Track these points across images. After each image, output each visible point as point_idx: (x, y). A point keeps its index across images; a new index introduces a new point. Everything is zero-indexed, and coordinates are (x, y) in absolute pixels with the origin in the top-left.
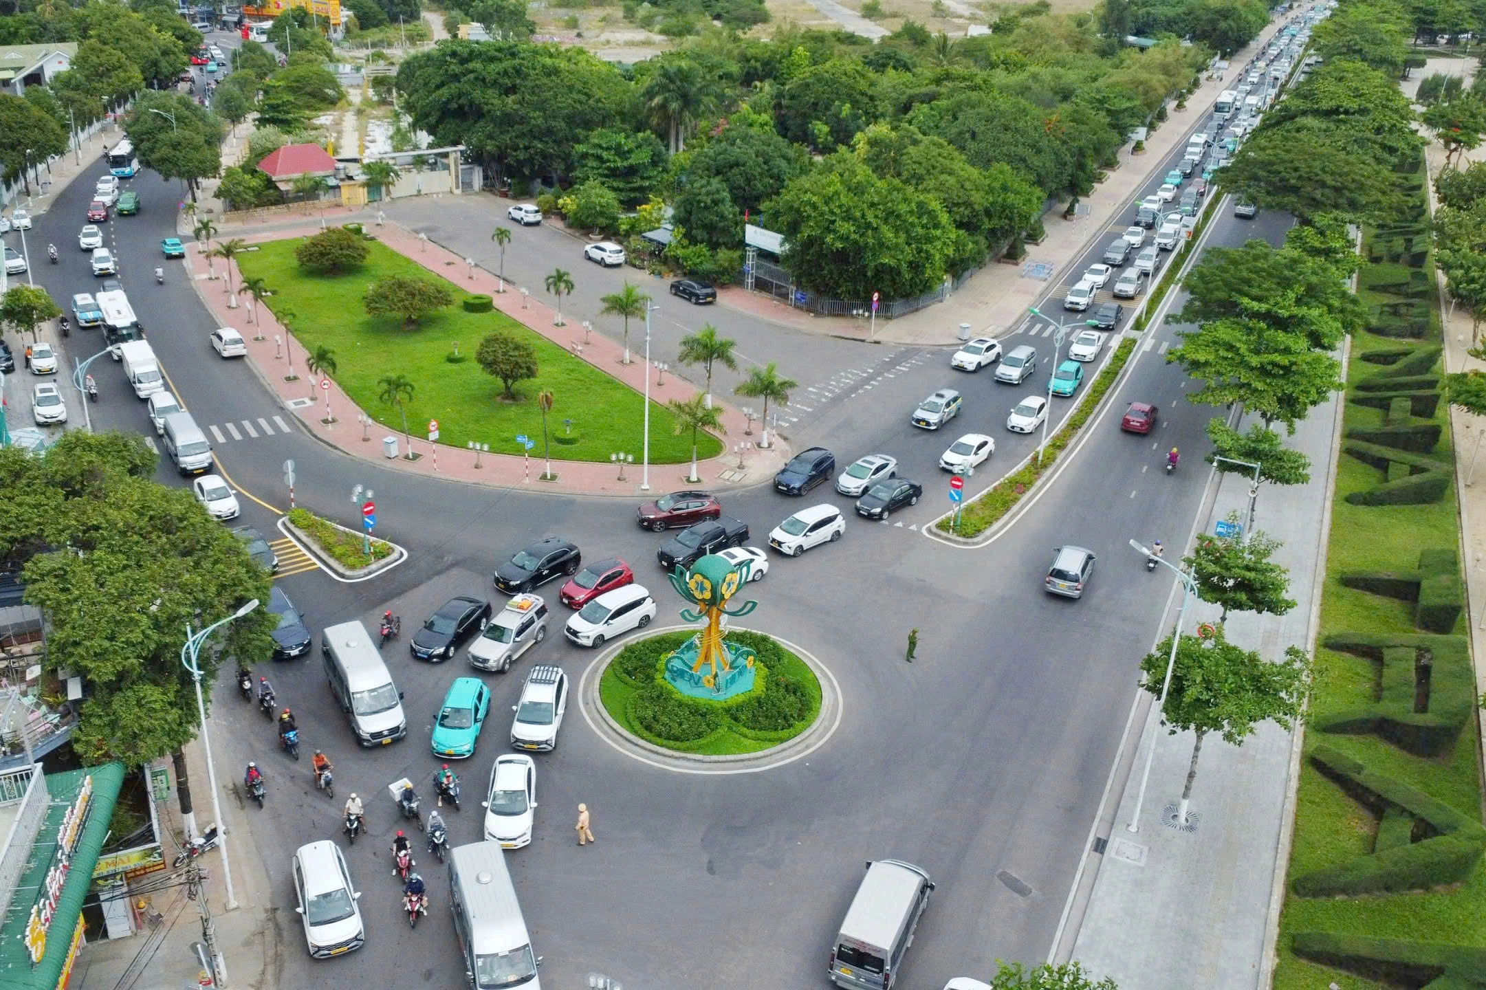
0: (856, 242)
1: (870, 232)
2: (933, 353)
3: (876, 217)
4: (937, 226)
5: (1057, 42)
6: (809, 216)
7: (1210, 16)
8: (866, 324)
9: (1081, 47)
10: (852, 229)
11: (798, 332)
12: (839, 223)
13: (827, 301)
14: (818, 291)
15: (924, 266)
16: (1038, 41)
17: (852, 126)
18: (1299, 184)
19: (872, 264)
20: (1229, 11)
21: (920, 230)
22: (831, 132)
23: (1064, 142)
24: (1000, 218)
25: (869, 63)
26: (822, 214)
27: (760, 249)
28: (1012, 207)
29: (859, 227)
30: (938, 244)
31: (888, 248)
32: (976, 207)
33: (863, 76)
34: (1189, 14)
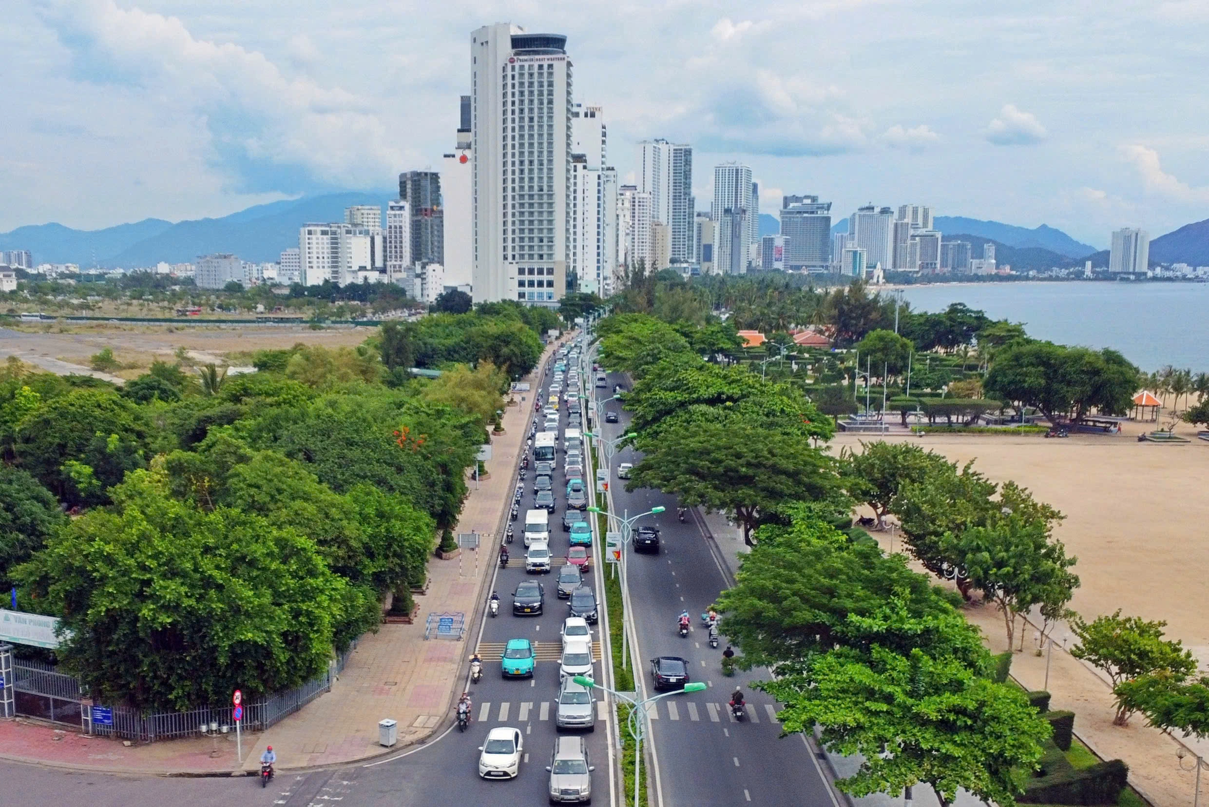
0: (191, 612)
1: (212, 592)
2: (346, 776)
3: (218, 567)
4: (312, 573)
5: (344, 370)
6: (103, 578)
7: (490, 342)
8: (225, 746)
9: (369, 375)
10: (183, 589)
11: (110, 777)
12: (158, 583)
13: (149, 717)
14: (132, 701)
15: (306, 637)
16: (320, 370)
17: (126, 462)
18: (751, 472)
19: (226, 644)
20: (508, 336)
21: (292, 582)
22: (96, 474)
23: (426, 458)
24: (386, 557)
25: (128, 395)
26: (125, 573)
27: (17, 646)
28: (399, 540)
29: (192, 586)
30: (323, 598)
31: (248, 615)
32: (354, 543)
33: (123, 407)
34: (467, 342)
